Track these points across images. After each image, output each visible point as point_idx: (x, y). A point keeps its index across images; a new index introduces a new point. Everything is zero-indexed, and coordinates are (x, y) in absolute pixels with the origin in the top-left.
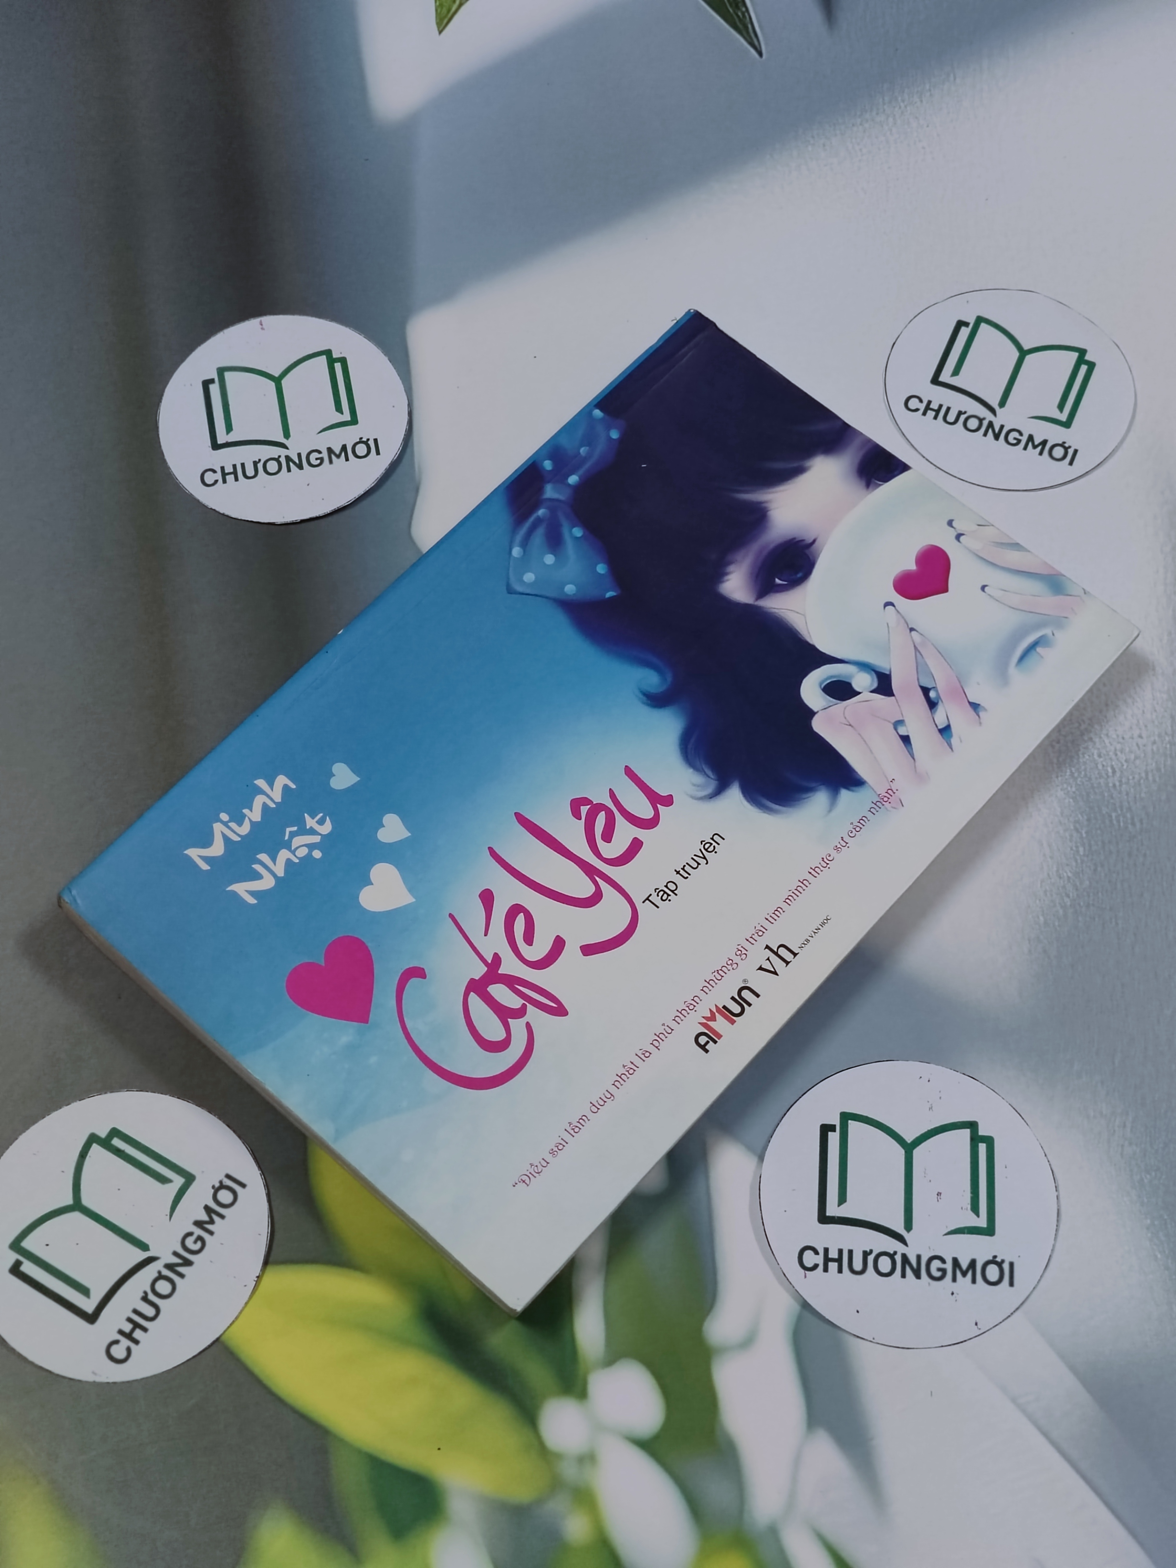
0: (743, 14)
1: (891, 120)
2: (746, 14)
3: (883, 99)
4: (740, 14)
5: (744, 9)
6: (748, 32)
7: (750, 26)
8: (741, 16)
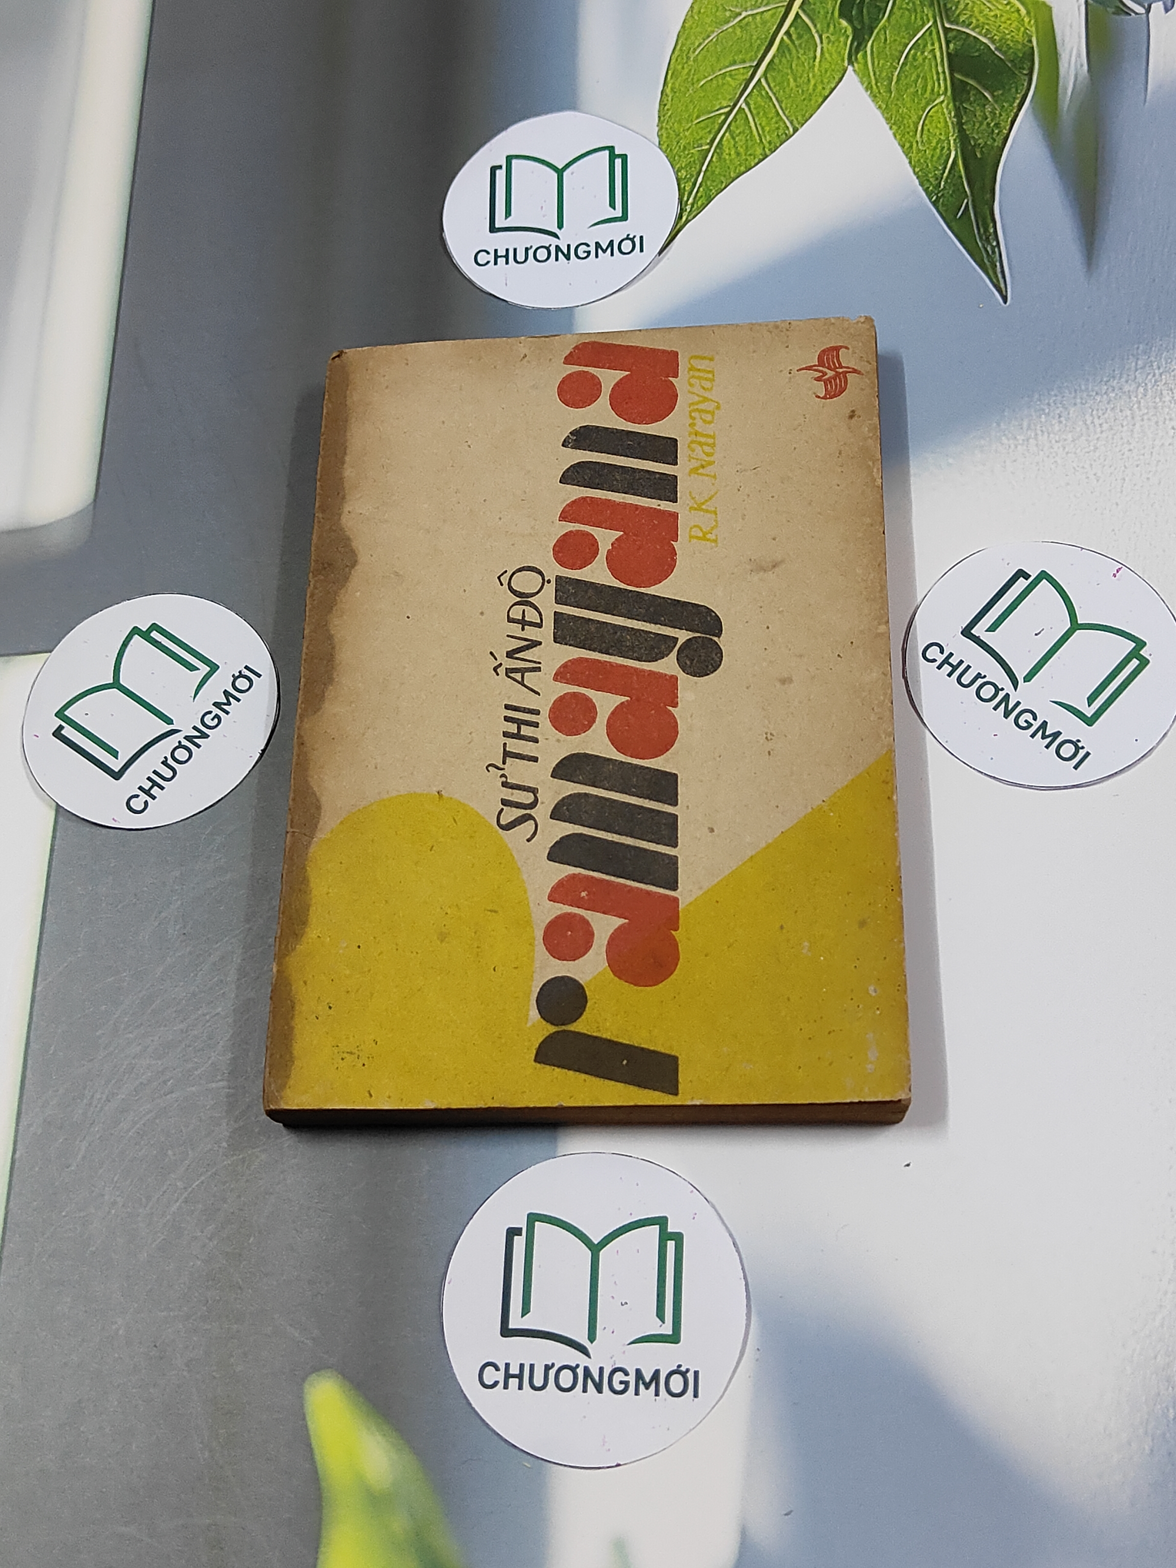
0: (993, 248)
1: (1141, 390)
2: (996, 250)
3: (1136, 364)
4: (989, 249)
5: (995, 244)
6: (995, 273)
7: (998, 264)
8: (990, 252)
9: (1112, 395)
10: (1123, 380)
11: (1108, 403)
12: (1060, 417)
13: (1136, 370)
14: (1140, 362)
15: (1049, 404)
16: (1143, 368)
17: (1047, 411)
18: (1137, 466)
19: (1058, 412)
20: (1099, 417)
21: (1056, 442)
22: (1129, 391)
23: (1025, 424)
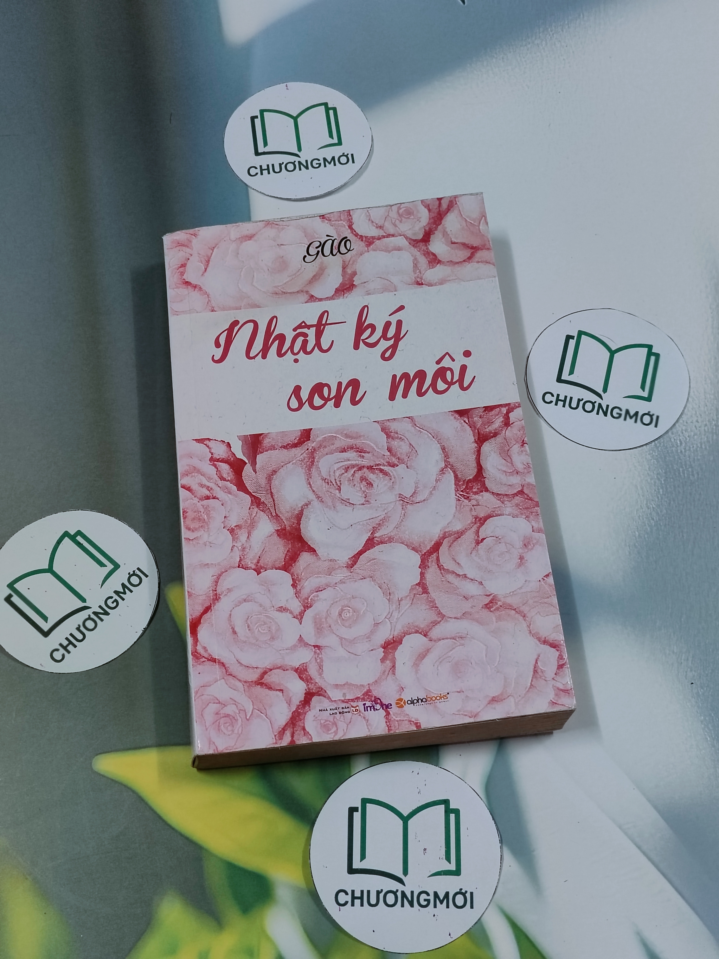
3: (539, 30)
9: (529, 46)
10: (534, 38)
11: (528, 50)
12: (503, 58)
13: (540, 33)
14: (541, 29)
15: (496, 53)
16: (543, 31)
17: (495, 56)
18: (548, 79)
19: (501, 56)
20: (524, 58)
21: (504, 71)
22: (538, 44)
23: (485, 64)
